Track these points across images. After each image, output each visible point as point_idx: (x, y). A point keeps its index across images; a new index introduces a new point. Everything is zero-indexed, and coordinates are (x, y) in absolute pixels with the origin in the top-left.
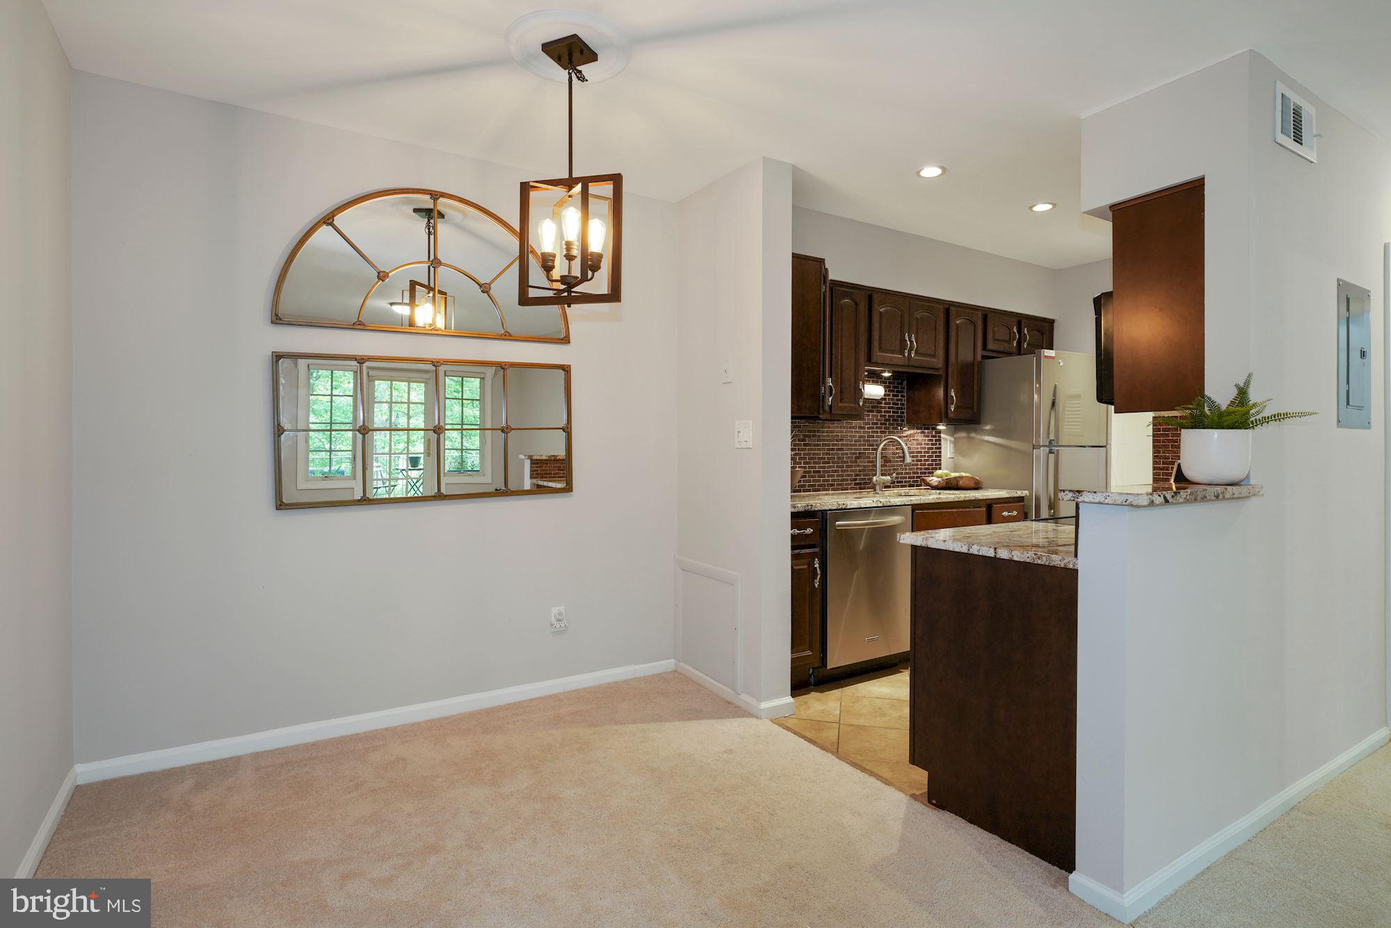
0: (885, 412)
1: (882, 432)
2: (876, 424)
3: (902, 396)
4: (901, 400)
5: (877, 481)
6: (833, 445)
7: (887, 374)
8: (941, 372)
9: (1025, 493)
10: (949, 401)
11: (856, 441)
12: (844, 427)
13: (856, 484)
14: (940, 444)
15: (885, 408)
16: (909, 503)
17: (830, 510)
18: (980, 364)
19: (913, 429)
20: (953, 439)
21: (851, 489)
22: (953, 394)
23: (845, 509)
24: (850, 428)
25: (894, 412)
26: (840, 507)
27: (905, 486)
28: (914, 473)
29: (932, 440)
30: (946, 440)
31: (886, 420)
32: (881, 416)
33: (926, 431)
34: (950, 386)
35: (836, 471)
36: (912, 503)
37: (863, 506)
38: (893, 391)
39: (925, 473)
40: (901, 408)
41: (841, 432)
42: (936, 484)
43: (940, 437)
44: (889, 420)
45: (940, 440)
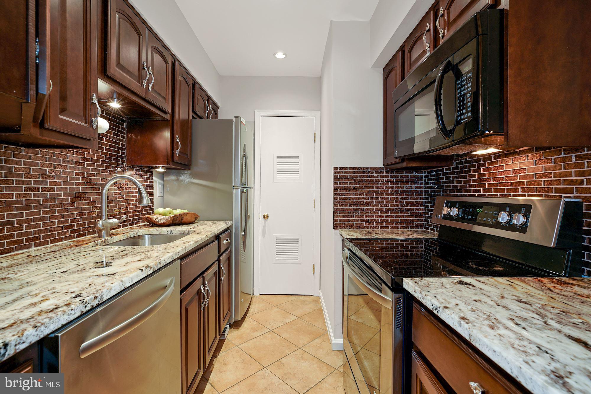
0: (106, 149)
1: (103, 171)
2: (97, 161)
3: (123, 137)
4: (122, 141)
5: (103, 225)
6: (36, 183)
7: (115, 105)
8: (168, 117)
9: (230, 223)
10: (175, 146)
11: (72, 179)
12: (55, 160)
13: (72, 232)
14: (152, 185)
15: (106, 145)
16: (177, 256)
17: (64, 326)
18: (191, 121)
19: (133, 170)
20: (162, 182)
21: (66, 239)
22: (178, 140)
23: (99, 305)
24: (64, 162)
25: (115, 151)
26: (89, 307)
27: (126, 225)
28: (134, 212)
29: (147, 182)
30: (156, 182)
31: (107, 158)
32: (102, 153)
33: (143, 173)
34: (175, 132)
35: (41, 219)
36: (180, 254)
37: (128, 285)
38: (115, 130)
39: (142, 211)
40: (122, 149)
41: (50, 166)
42: (162, 222)
43: (152, 179)
44: (111, 159)
45: (152, 182)
